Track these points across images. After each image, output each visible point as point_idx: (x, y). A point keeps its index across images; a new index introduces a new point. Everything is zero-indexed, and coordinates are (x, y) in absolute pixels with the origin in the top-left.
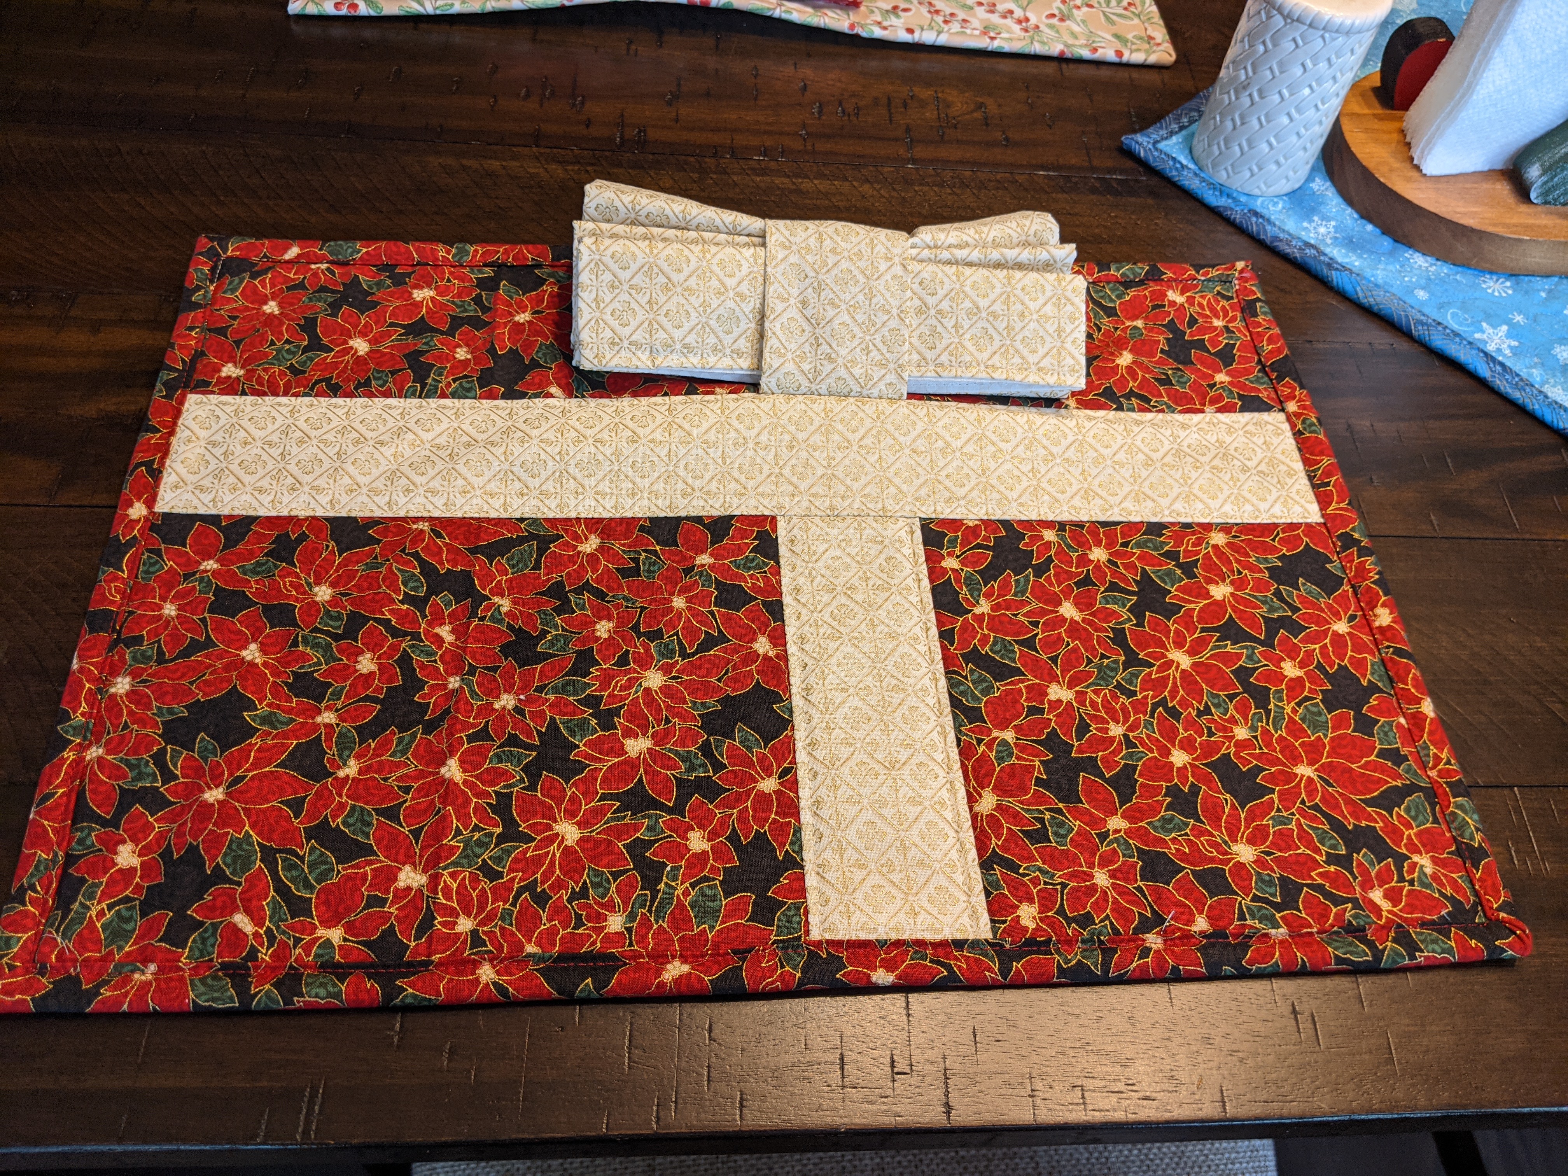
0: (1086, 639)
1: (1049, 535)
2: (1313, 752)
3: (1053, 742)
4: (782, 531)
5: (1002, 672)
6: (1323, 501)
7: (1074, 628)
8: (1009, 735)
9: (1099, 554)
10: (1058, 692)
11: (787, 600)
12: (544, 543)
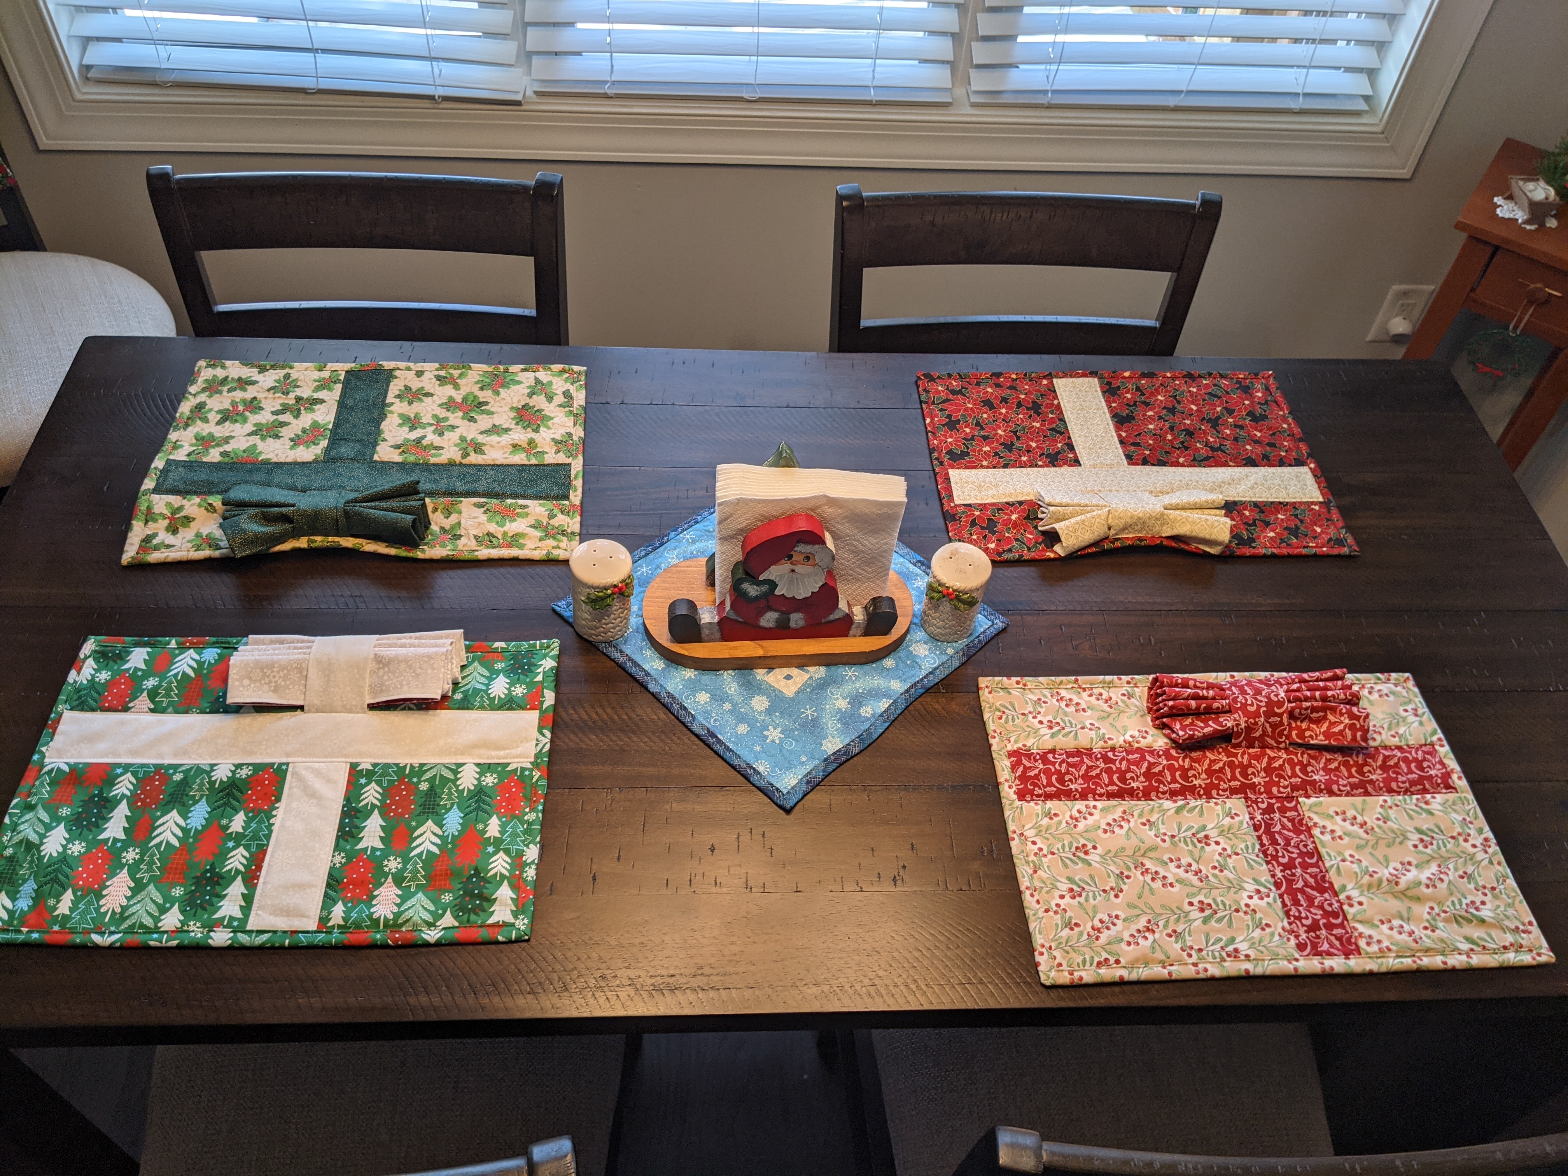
0: (1028, 437)
1: (1040, 463)
2: (966, 410)
3: (1039, 414)
4: (1125, 462)
5: (1053, 429)
6: (947, 474)
7: (1032, 440)
8: (1050, 416)
9: (1024, 459)
10: (1038, 425)
11: (1119, 446)
12: (1194, 459)
